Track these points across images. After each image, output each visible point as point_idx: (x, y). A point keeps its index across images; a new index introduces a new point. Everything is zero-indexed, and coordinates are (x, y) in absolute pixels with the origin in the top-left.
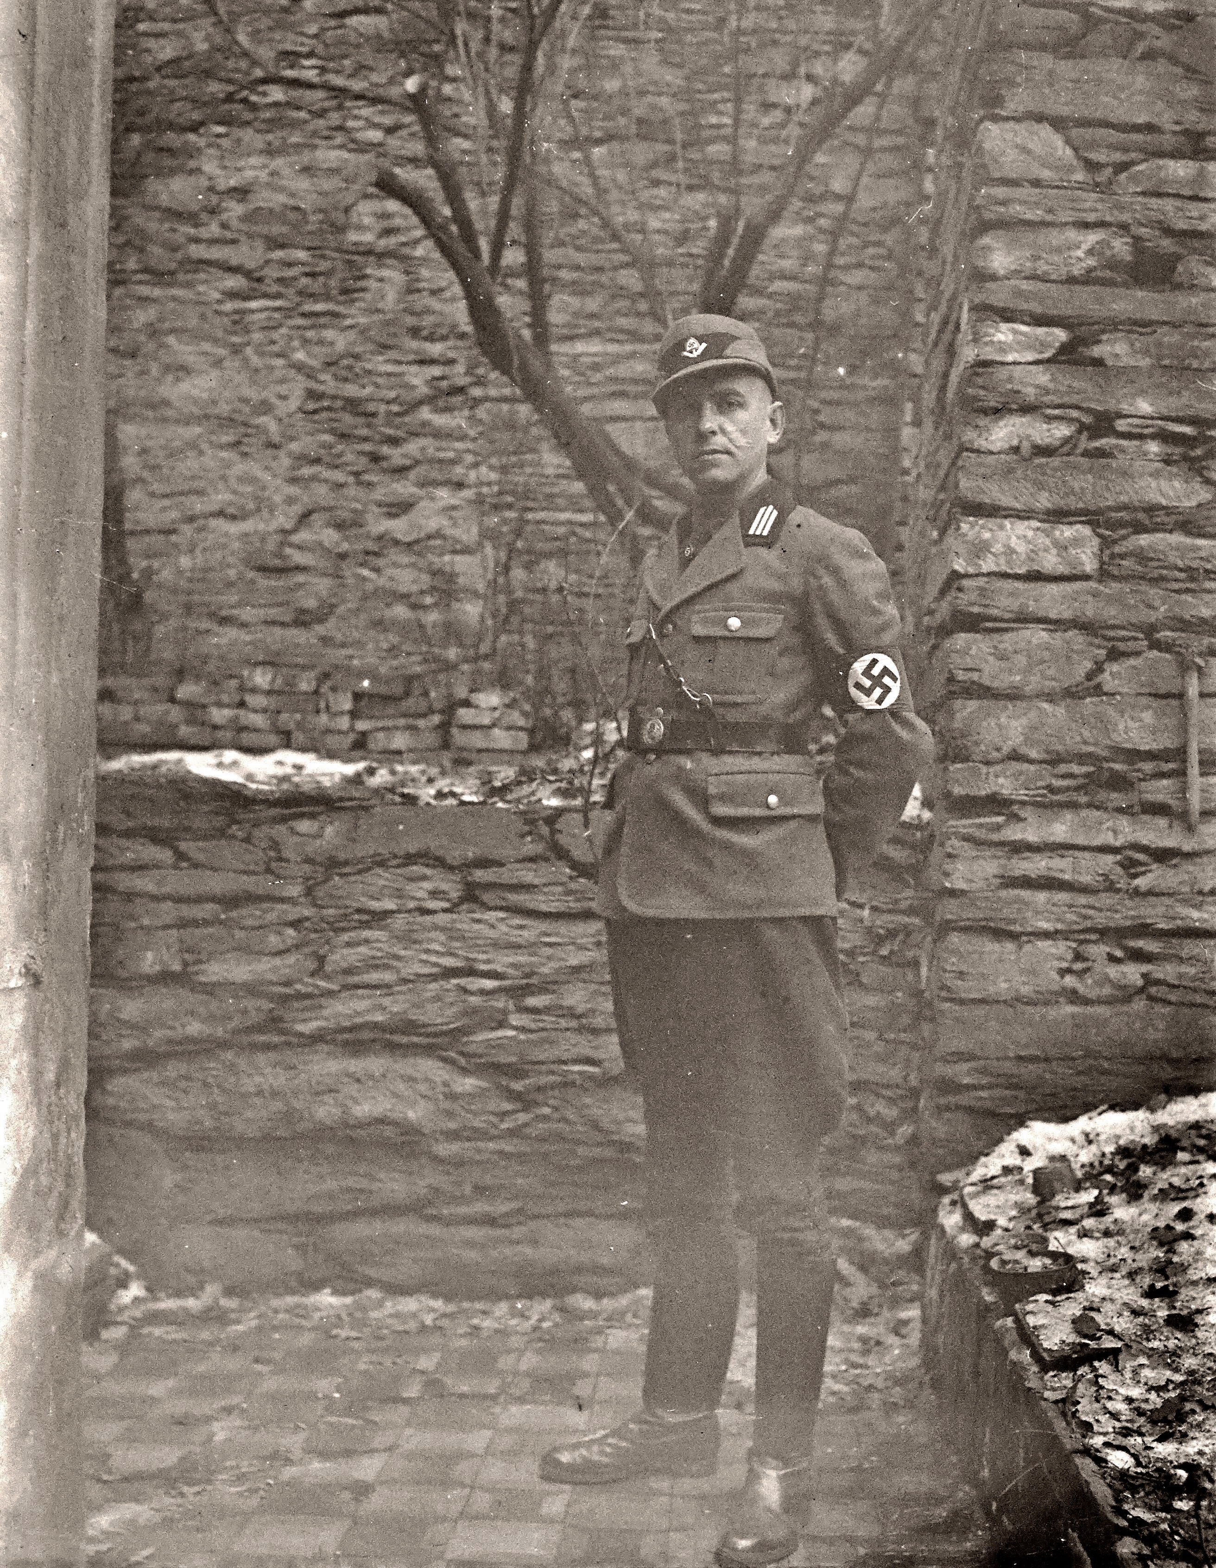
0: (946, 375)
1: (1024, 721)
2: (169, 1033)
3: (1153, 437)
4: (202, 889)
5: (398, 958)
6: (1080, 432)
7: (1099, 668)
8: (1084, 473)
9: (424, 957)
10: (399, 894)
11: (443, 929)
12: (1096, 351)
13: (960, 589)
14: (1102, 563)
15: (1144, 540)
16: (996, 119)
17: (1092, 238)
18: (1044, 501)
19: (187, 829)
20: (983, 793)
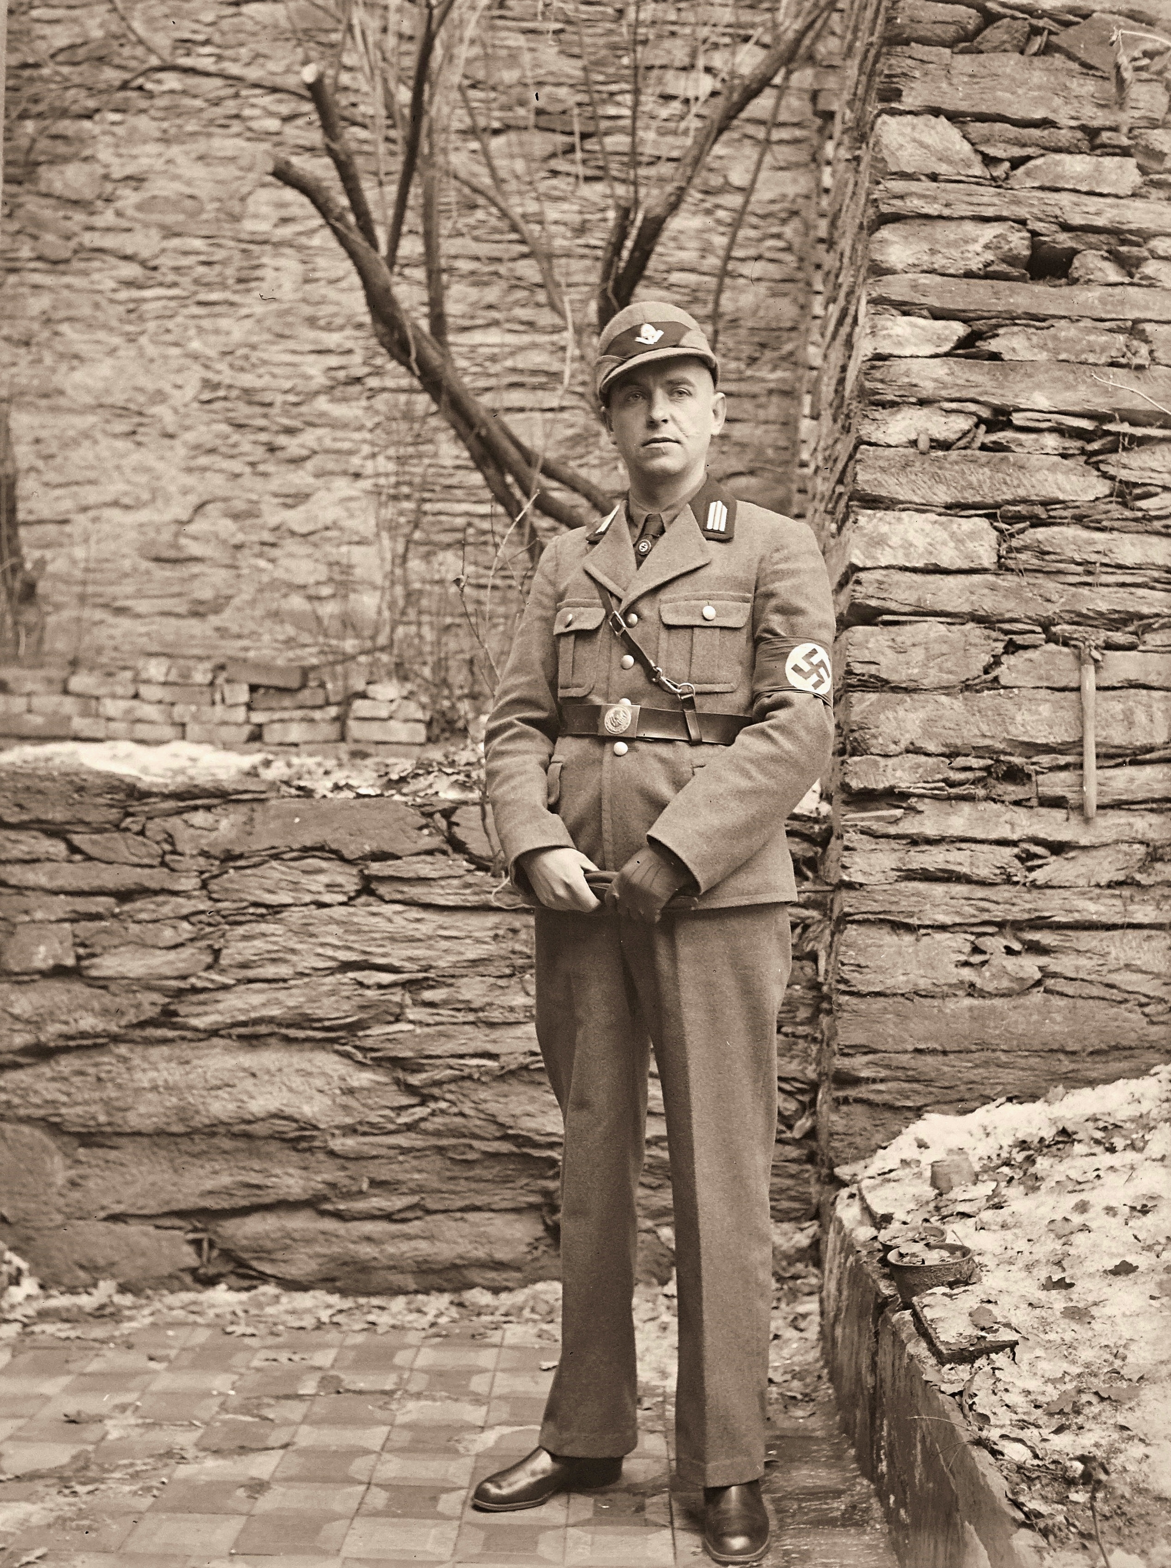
0: (844, 369)
1: (922, 714)
2: (64, 1028)
3: (1051, 430)
4: (96, 883)
5: (293, 951)
6: (977, 426)
7: (997, 662)
8: (982, 466)
9: (320, 950)
10: (295, 886)
11: (339, 923)
12: (993, 345)
13: (858, 582)
14: (1000, 557)
15: (1041, 533)
16: (893, 113)
17: (990, 232)
18: (943, 495)
19: (82, 822)
20: (881, 786)
